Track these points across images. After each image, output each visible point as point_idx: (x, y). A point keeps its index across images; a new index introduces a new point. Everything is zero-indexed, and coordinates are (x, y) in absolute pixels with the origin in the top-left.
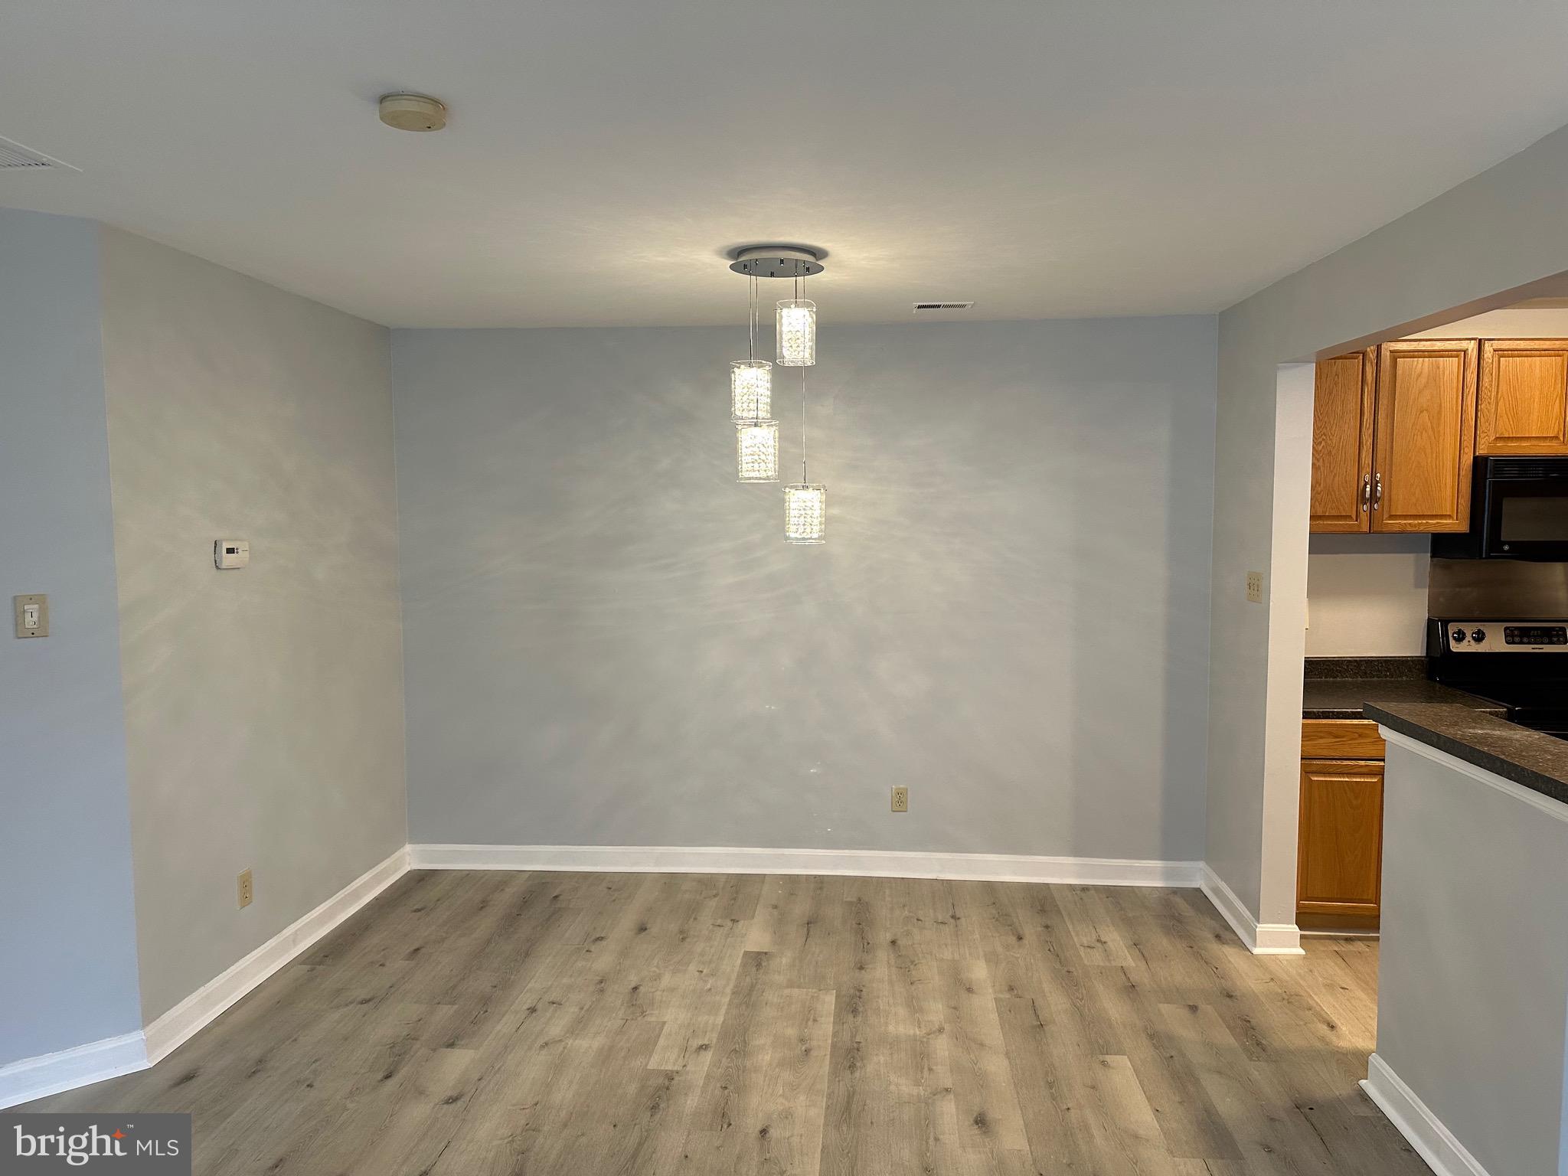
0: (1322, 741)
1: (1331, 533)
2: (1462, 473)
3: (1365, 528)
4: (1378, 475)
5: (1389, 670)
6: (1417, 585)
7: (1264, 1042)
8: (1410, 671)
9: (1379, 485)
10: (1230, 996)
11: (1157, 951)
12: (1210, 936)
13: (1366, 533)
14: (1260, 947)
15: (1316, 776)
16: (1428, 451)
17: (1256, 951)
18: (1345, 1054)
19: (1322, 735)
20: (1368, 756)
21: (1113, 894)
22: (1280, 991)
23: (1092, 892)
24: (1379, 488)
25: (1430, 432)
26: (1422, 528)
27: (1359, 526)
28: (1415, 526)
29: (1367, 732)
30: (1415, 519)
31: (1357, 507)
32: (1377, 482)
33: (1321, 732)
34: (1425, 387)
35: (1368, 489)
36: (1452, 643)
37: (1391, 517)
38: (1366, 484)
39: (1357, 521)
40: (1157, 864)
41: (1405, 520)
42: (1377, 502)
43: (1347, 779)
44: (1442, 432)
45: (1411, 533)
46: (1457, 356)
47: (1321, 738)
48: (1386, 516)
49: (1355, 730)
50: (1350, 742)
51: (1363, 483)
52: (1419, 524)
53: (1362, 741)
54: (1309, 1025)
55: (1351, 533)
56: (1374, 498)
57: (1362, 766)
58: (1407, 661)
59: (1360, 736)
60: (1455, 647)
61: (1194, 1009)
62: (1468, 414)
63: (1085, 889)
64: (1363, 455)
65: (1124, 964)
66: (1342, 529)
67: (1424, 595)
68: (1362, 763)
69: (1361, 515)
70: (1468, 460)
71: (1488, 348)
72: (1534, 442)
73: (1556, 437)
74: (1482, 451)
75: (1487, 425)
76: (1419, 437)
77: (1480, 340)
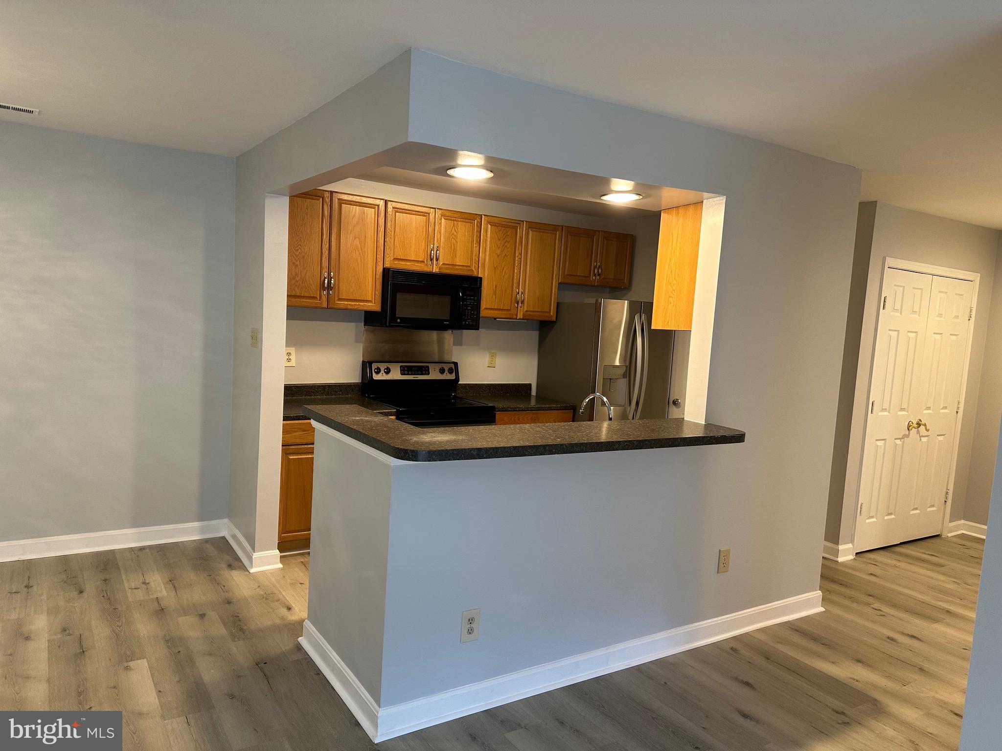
1: (304, 307)
2: (377, 277)
3: (325, 305)
4: (332, 273)
5: (341, 391)
6: (357, 341)
7: (245, 628)
8: (352, 390)
10: (229, 603)
11: (185, 583)
12: (224, 566)
13: (325, 308)
14: (256, 567)
15: (293, 456)
16: (359, 261)
17: (252, 571)
18: (293, 624)
19: (296, 430)
21: (162, 550)
22: (262, 593)
23: (148, 550)
24: (332, 282)
25: (360, 251)
26: (356, 307)
27: (321, 303)
28: (352, 305)
30: (353, 302)
31: (320, 292)
32: (331, 278)
33: (295, 428)
34: (357, 223)
35: (326, 282)
36: (374, 374)
37: (340, 299)
38: (325, 278)
39: (320, 300)
40: (196, 524)
41: (347, 302)
42: (331, 290)
43: (310, 456)
44: (366, 251)
45: (350, 310)
46: (374, 208)
47: (295, 432)
48: (336, 299)
50: (312, 433)
51: (323, 278)
52: (355, 305)
54: (276, 611)
55: (316, 308)
56: (329, 287)
58: (351, 385)
60: (376, 377)
61: (202, 616)
62: (380, 242)
63: (142, 549)
64: (324, 260)
65: (159, 595)
66: (311, 305)
67: (360, 348)
69: (323, 297)
70: (380, 269)
71: (390, 206)
72: (413, 263)
73: (423, 262)
74: (387, 265)
75: (390, 250)
76: (354, 253)
77: (386, 200)
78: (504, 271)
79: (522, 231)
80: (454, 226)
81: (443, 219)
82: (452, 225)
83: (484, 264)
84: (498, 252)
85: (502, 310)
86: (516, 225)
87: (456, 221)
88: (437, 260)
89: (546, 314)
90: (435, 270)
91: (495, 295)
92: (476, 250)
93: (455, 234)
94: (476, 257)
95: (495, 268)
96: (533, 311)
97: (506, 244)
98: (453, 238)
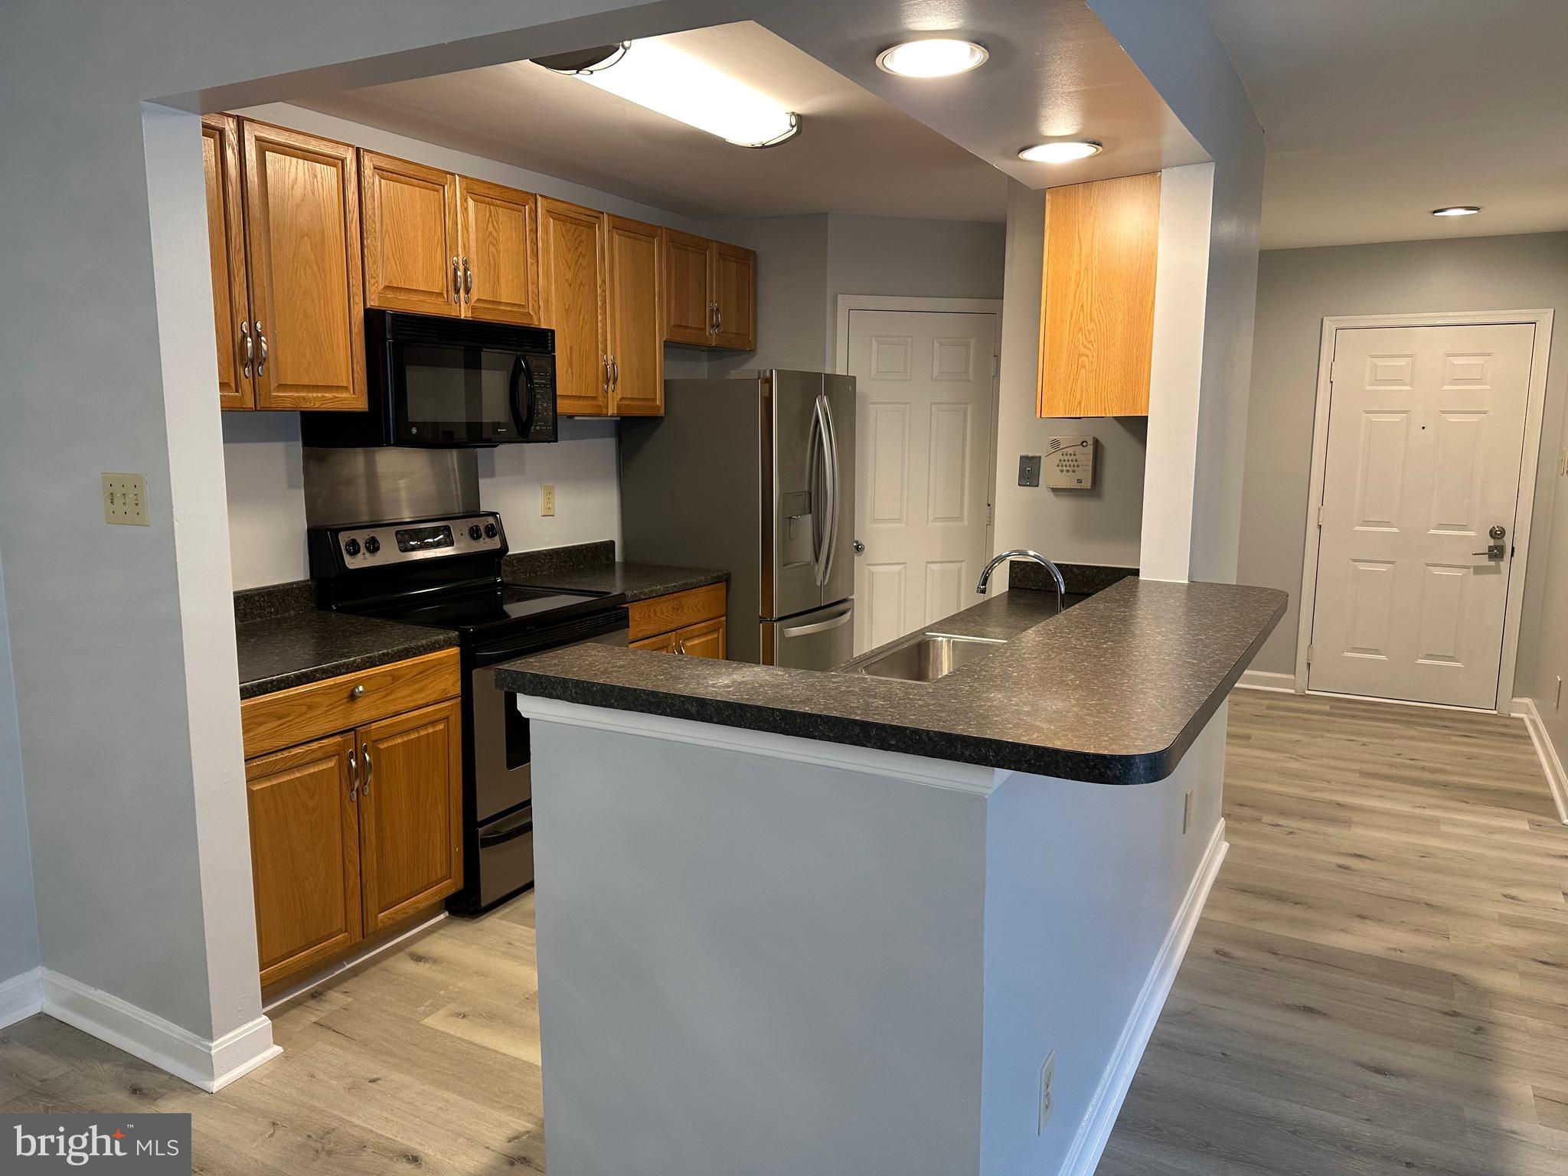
0: (261, 729)
2: (355, 330)
3: (249, 402)
4: (259, 325)
6: (291, 486)
9: (263, 338)
13: (251, 410)
14: (221, 1075)
15: (258, 783)
16: (314, 293)
17: (216, 1085)
19: (261, 719)
20: (321, 733)
24: (263, 344)
25: (315, 269)
26: (318, 404)
27: (242, 399)
28: (309, 400)
29: (316, 700)
31: (235, 371)
32: (259, 335)
33: (258, 716)
34: (303, 201)
35: (247, 345)
36: (347, 559)
37: (282, 387)
38: (244, 336)
39: (237, 391)
42: (261, 364)
43: (298, 775)
46: (335, 166)
47: (261, 724)
48: (273, 386)
49: (302, 701)
50: (297, 720)
51: (239, 335)
52: (314, 398)
53: (313, 714)
55: (232, 410)
56: (256, 358)
57: (314, 751)
58: (293, 589)
59: (310, 707)
60: (353, 563)
62: (354, 248)
64: (236, 290)
67: (300, 499)
68: (315, 745)
69: (243, 382)
70: (359, 313)
71: (368, 163)
72: (422, 297)
73: (441, 294)
74: (373, 302)
75: (375, 267)
76: (303, 273)
77: (358, 149)
78: (581, 317)
79: (603, 232)
80: (490, 215)
81: (469, 200)
82: (488, 215)
83: (547, 302)
84: (569, 275)
85: (585, 397)
86: (593, 220)
87: (494, 205)
88: (467, 291)
89: (650, 403)
90: (464, 313)
91: (572, 368)
92: (531, 269)
93: (495, 234)
94: (534, 286)
95: (567, 310)
96: (631, 399)
97: (581, 260)
98: (491, 243)
